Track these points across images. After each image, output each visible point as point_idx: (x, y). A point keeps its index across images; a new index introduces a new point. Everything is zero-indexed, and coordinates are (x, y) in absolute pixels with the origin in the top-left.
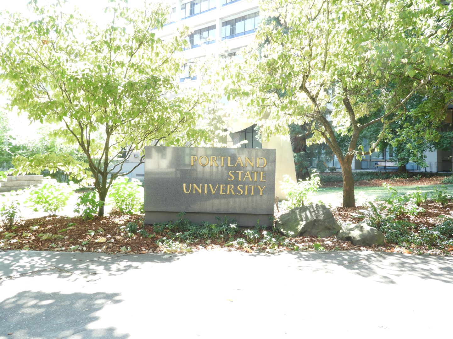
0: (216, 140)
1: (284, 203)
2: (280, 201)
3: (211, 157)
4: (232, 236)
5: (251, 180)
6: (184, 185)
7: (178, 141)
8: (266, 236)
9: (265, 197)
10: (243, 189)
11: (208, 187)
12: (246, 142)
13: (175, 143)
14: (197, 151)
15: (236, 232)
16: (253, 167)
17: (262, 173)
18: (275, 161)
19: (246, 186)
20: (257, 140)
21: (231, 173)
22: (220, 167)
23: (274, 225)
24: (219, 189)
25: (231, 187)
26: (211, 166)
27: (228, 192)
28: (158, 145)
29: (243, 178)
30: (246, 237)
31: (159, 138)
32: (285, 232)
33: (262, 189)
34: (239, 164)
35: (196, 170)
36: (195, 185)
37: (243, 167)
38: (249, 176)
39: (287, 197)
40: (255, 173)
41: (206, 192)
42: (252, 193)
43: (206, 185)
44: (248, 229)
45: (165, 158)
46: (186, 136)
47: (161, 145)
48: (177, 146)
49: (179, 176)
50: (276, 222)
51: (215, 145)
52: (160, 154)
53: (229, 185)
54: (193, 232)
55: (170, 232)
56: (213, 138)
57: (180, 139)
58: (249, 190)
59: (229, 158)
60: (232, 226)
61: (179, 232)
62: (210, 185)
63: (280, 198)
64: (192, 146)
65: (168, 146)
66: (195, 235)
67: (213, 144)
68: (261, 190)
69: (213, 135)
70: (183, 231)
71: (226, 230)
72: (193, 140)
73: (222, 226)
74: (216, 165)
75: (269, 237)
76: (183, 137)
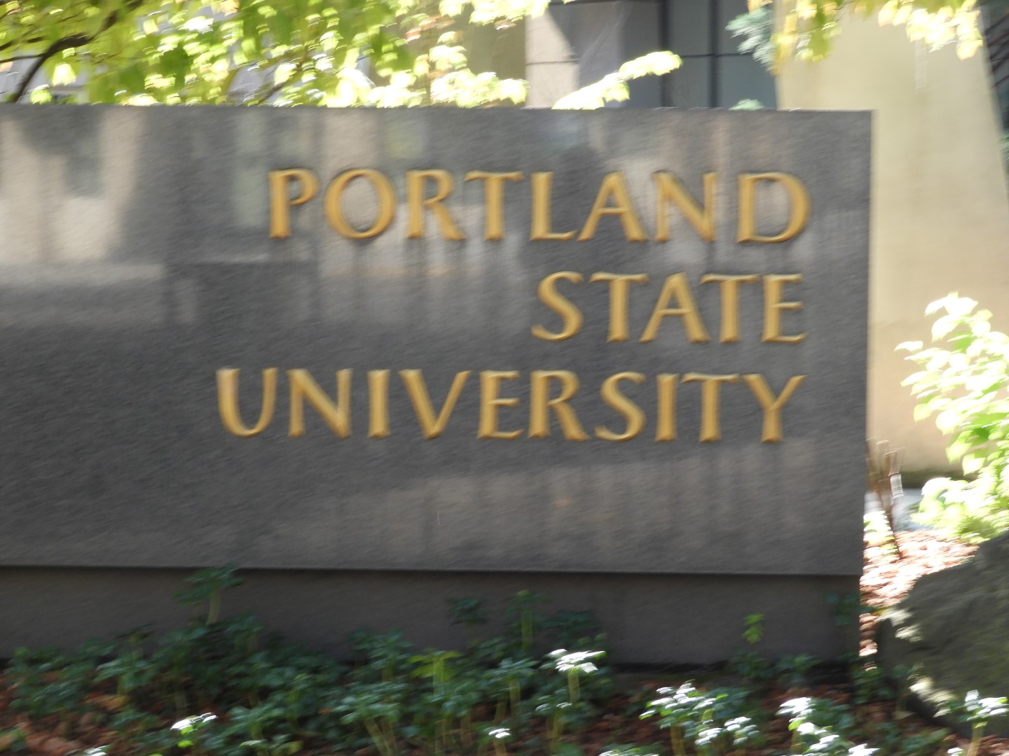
0: (448, 53)
1: (940, 497)
2: (914, 482)
3: (416, 175)
4: (566, 731)
5: (696, 331)
6: (227, 378)
7: (177, 62)
8: (807, 728)
9: (800, 454)
10: (644, 396)
11: (397, 391)
12: (662, 62)
13: (155, 80)
14: (318, 132)
15: (596, 702)
16: (710, 243)
17: (773, 281)
18: (863, 200)
19: (666, 380)
20: (746, 46)
21: (561, 285)
22: (476, 252)
23: (868, 650)
24: (470, 402)
25: (555, 387)
26: (416, 241)
27: (538, 425)
28: (38, 95)
29: (637, 320)
30: (667, 742)
31: (39, 49)
32: (942, 697)
33: (776, 393)
34: (611, 225)
35: (310, 269)
36: (301, 378)
37: (642, 244)
38: (687, 308)
39: (954, 452)
40: (730, 281)
41: (378, 425)
42: (709, 430)
43: (378, 378)
44: (677, 685)
45: (92, 190)
46: (233, 31)
47: (59, 95)
48: (172, 99)
49: (188, 314)
50: (883, 632)
51: (441, 92)
52: (57, 164)
53: (540, 376)
54: (295, 710)
55: (128, 715)
56: (429, 39)
57: (190, 49)
58: (688, 405)
59: (542, 181)
60: (570, 661)
61: (192, 711)
62: (412, 376)
63: (914, 461)
64: (280, 102)
65: (110, 104)
66: (309, 732)
67: (423, 83)
68: (772, 406)
69: (425, 21)
70: (223, 700)
71: (528, 692)
72: (288, 56)
73: (494, 665)
74: (451, 232)
75: (828, 739)
76: (212, 37)
